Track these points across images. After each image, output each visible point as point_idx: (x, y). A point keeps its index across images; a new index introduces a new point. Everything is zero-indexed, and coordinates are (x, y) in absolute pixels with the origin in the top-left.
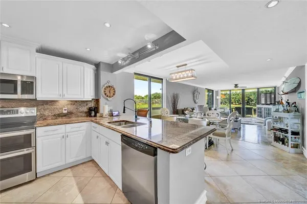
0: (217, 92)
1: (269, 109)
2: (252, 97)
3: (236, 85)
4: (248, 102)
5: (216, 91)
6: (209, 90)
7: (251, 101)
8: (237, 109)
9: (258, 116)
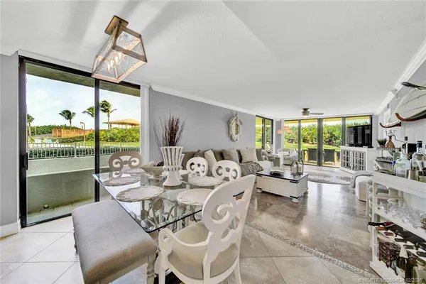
0: (279, 123)
1: (362, 155)
2: (337, 133)
3: (305, 110)
4: (330, 140)
5: (277, 122)
6: (264, 119)
7: (335, 139)
8: (311, 151)
9: (343, 165)
